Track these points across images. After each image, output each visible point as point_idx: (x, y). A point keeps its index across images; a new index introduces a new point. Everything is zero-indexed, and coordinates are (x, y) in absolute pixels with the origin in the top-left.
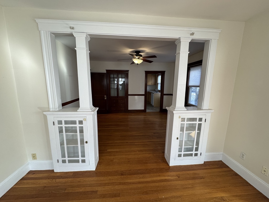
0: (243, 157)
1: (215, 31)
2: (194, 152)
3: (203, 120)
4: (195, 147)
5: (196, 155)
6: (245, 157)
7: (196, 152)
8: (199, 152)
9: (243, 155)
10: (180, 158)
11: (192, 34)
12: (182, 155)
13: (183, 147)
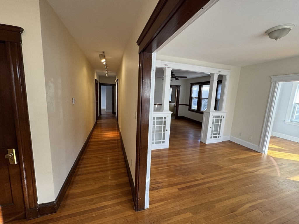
0: (241, 135)
1: (228, 71)
2: (218, 135)
3: (223, 117)
4: (218, 132)
5: (219, 137)
6: (242, 134)
7: (219, 135)
8: (220, 135)
9: (241, 134)
10: (211, 139)
11: (219, 72)
12: (212, 137)
13: (213, 133)
